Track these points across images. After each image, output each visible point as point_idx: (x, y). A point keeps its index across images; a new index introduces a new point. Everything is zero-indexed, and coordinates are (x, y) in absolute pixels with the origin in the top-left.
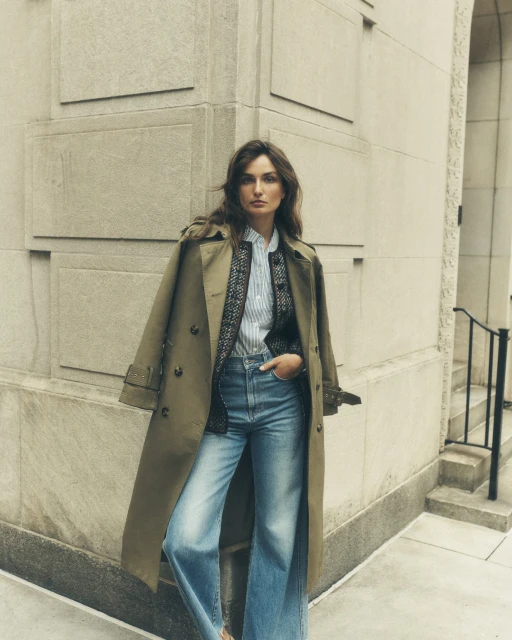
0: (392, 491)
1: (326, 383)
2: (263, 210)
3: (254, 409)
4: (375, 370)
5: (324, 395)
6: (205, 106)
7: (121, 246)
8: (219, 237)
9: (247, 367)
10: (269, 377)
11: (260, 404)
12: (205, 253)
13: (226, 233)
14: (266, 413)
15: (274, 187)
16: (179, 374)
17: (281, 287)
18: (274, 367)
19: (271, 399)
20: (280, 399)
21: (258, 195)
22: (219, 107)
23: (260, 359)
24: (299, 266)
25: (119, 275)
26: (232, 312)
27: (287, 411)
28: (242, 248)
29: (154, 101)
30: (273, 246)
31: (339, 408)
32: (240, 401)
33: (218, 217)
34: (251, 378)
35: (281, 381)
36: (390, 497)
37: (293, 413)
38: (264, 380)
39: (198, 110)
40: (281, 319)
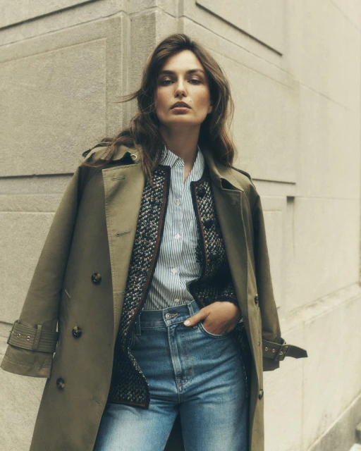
0: (327, 431)
1: (266, 334)
2: (186, 117)
3: (182, 375)
4: (309, 310)
5: (264, 349)
6: (120, 15)
7: (34, 184)
8: (127, 160)
9: (168, 323)
10: (198, 334)
11: (189, 369)
12: (109, 179)
13: (136, 154)
14: (198, 379)
15: (200, 90)
16: (77, 335)
17: (208, 225)
18: (202, 320)
19: (203, 362)
20: (214, 361)
21: (180, 95)
22: (136, 15)
23: (185, 311)
24: (227, 198)
25: (33, 216)
26: (143, 256)
27: (224, 377)
28: (158, 175)
29: (64, 19)
30: (196, 173)
31: (281, 363)
32: (162, 367)
33: (127, 137)
34: (174, 338)
35: (213, 338)
36: (326, 437)
37: (233, 378)
38: (191, 338)
39: (112, 21)
40: (211, 265)
